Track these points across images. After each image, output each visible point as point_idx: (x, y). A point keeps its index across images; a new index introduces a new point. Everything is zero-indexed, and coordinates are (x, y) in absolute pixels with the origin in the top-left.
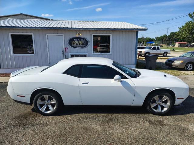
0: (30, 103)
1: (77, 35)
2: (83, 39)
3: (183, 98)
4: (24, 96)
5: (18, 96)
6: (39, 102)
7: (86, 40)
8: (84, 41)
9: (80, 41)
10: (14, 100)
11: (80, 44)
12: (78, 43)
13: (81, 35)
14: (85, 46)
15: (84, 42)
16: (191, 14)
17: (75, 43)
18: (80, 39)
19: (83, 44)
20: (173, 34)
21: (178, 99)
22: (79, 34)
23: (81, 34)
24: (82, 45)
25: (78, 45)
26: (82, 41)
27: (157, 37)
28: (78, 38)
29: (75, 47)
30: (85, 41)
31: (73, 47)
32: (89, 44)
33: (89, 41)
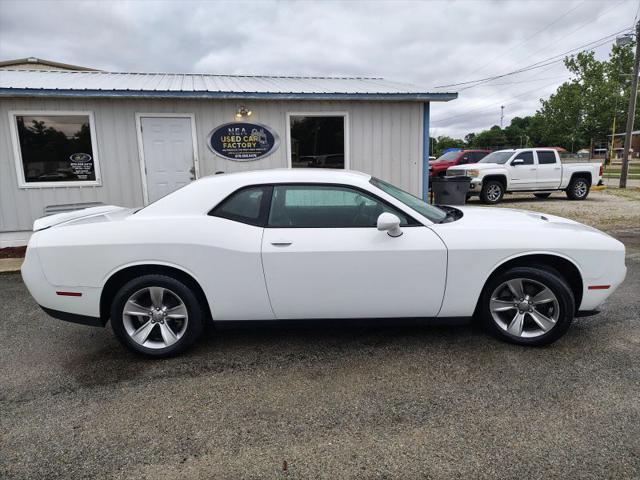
0: (98, 316)
1: (239, 115)
2: (259, 128)
3: (607, 287)
4: (80, 295)
5: (59, 293)
6: (131, 309)
7: (266, 132)
8: (261, 134)
9: (249, 135)
10: (44, 308)
11: (249, 145)
12: (242, 141)
13: (252, 117)
14: (263, 153)
15: (262, 139)
16: (572, 60)
17: (232, 143)
18: (249, 128)
19: (258, 145)
20: (519, 123)
21: (590, 288)
22: (244, 114)
23: (249, 113)
24: (256, 147)
25: (241, 148)
26: (255, 136)
27: (472, 135)
28: (240, 125)
29: (233, 156)
30: (265, 136)
31: (226, 154)
32: (276, 144)
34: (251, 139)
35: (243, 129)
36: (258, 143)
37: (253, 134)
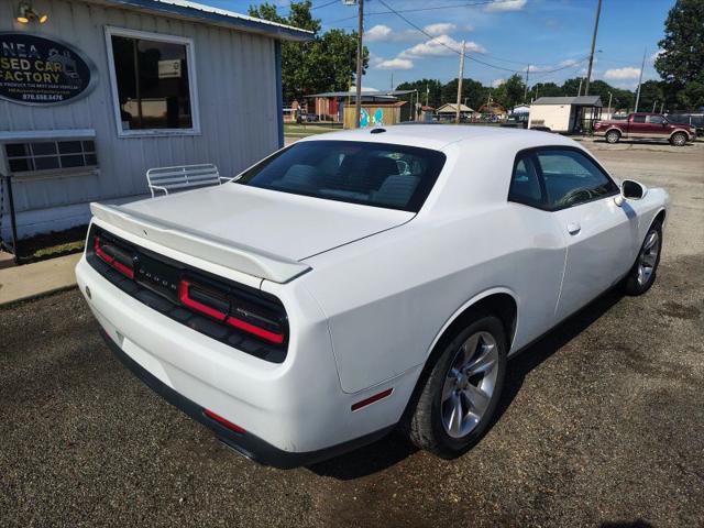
4: (388, 392)
8: (67, 59)
9: (45, 58)
11: (47, 78)
12: (33, 70)
13: (47, 26)
14: (74, 93)
15: (69, 68)
17: (13, 72)
18: (44, 46)
19: (63, 80)
22: (33, 19)
23: (43, 19)
24: (60, 83)
25: (32, 81)
26: (54, 62)
28: (27, 39)
29: (18, 97)
30: (72, 63)
32: (93, 79)
33: (95, 67)
34: (48, 66)
35: (33, 48)
36: (62, 75)
37: (52, 57)
